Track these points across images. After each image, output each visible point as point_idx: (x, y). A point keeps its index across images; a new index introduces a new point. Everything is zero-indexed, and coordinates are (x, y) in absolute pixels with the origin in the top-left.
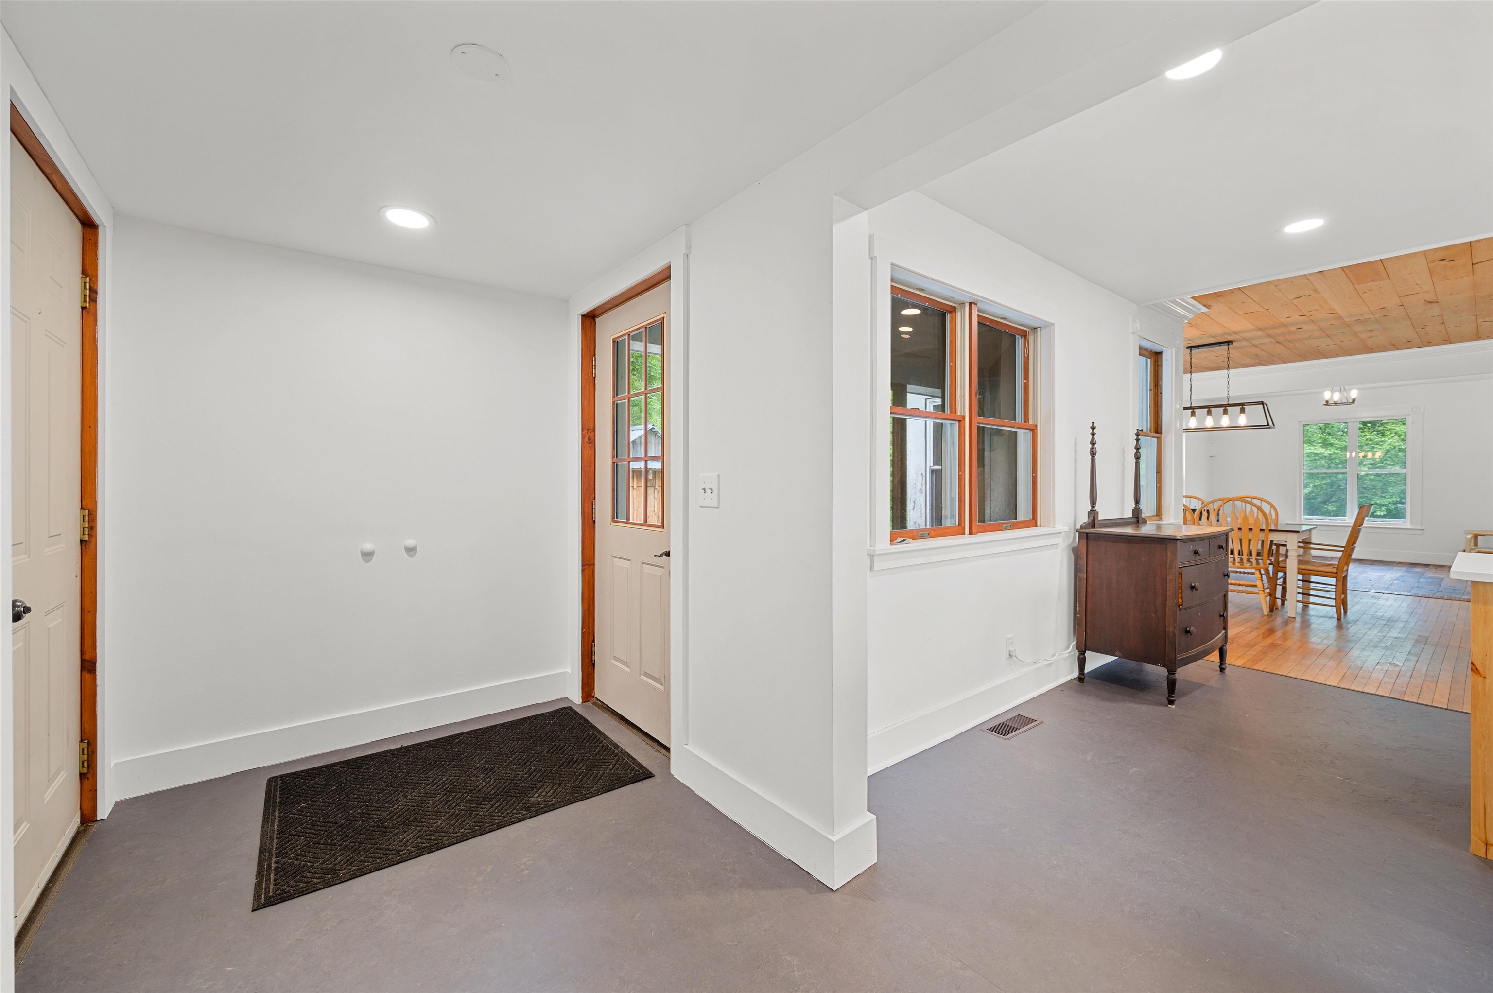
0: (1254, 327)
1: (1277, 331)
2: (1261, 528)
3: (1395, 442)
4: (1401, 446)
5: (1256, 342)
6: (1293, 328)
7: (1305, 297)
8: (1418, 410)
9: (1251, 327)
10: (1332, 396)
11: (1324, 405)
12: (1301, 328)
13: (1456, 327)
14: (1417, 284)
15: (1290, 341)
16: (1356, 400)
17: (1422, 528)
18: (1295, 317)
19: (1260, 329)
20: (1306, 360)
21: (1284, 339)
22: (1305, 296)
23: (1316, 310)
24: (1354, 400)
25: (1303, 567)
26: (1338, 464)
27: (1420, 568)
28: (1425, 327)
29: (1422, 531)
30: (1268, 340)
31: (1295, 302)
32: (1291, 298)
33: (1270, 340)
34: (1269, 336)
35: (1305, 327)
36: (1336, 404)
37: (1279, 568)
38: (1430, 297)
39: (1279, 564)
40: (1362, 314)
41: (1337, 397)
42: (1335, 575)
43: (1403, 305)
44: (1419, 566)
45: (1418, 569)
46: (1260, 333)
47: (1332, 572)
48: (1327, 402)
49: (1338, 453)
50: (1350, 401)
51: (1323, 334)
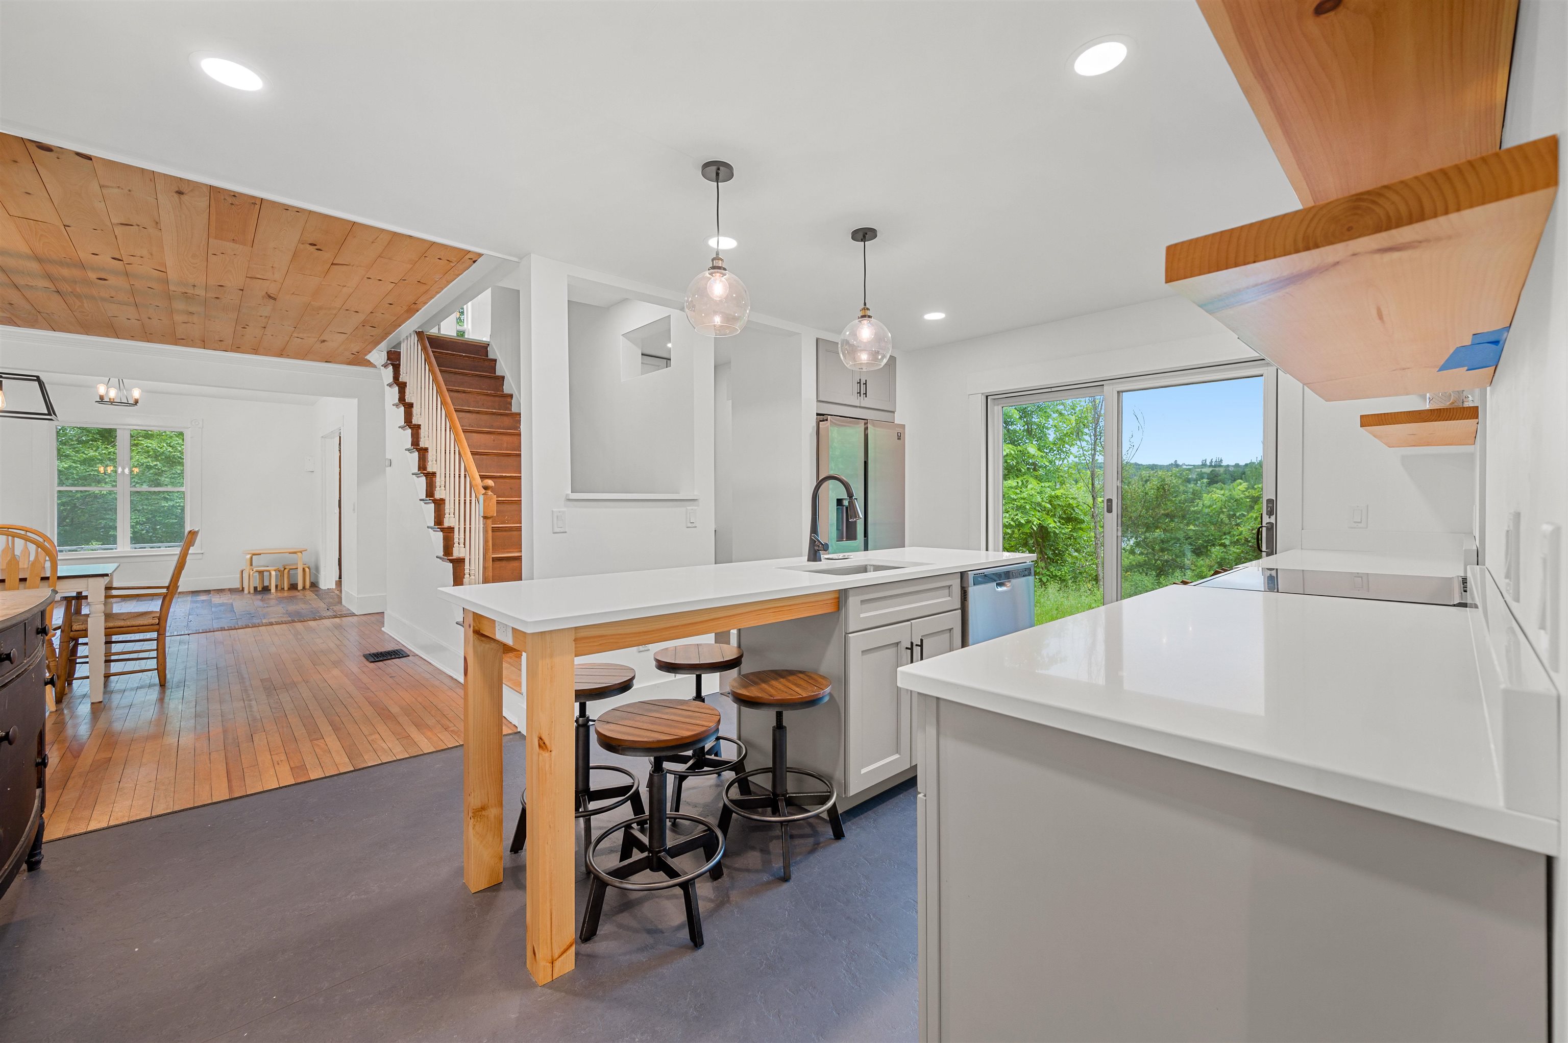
0: (29, 252)
1: (65, 272)
2: (43, 576)
3: (142, 458)
4: (148, 462)
5: (21, 281)
6: (93, 276)
7: (137, 227)
8: (197, 423)
9: (24, 249)
10: (107, 392)
11: (96, 402)
12: (105, 280)
13: (272, 335)
14: (272, 267)
15: (78, 297)
16: (139, 402)
17: (202, 552)
18: (105, 259)
19: (39, 259)
20: (87, 333)
21: (70, 290)
22: (138, 225)
23: (142, 257)
24: (136, 402)
25: (111, 625)
26: (77, 480)
27: (203, 595)
28: (246, 327)
29: (201, 555)
30: (43, 283)
31: (119, 230)
32: (114, 221)
33: (47, 284)
34: (49, 277)
35: (113, 281)
36: (112, 402)
37: (72, 633)
38: (273, 290)
39: (72, 626)
40: (194, 286)
41: (113, 394)
42: (157, 627)
43: (242, 290)
44: (201, 594)
45: (203, 597)
46: (34, 266)
47: (152, 625)
48: (102, 398)
49: (77, 467)
50: (131, 401)
51: (132, 300)
